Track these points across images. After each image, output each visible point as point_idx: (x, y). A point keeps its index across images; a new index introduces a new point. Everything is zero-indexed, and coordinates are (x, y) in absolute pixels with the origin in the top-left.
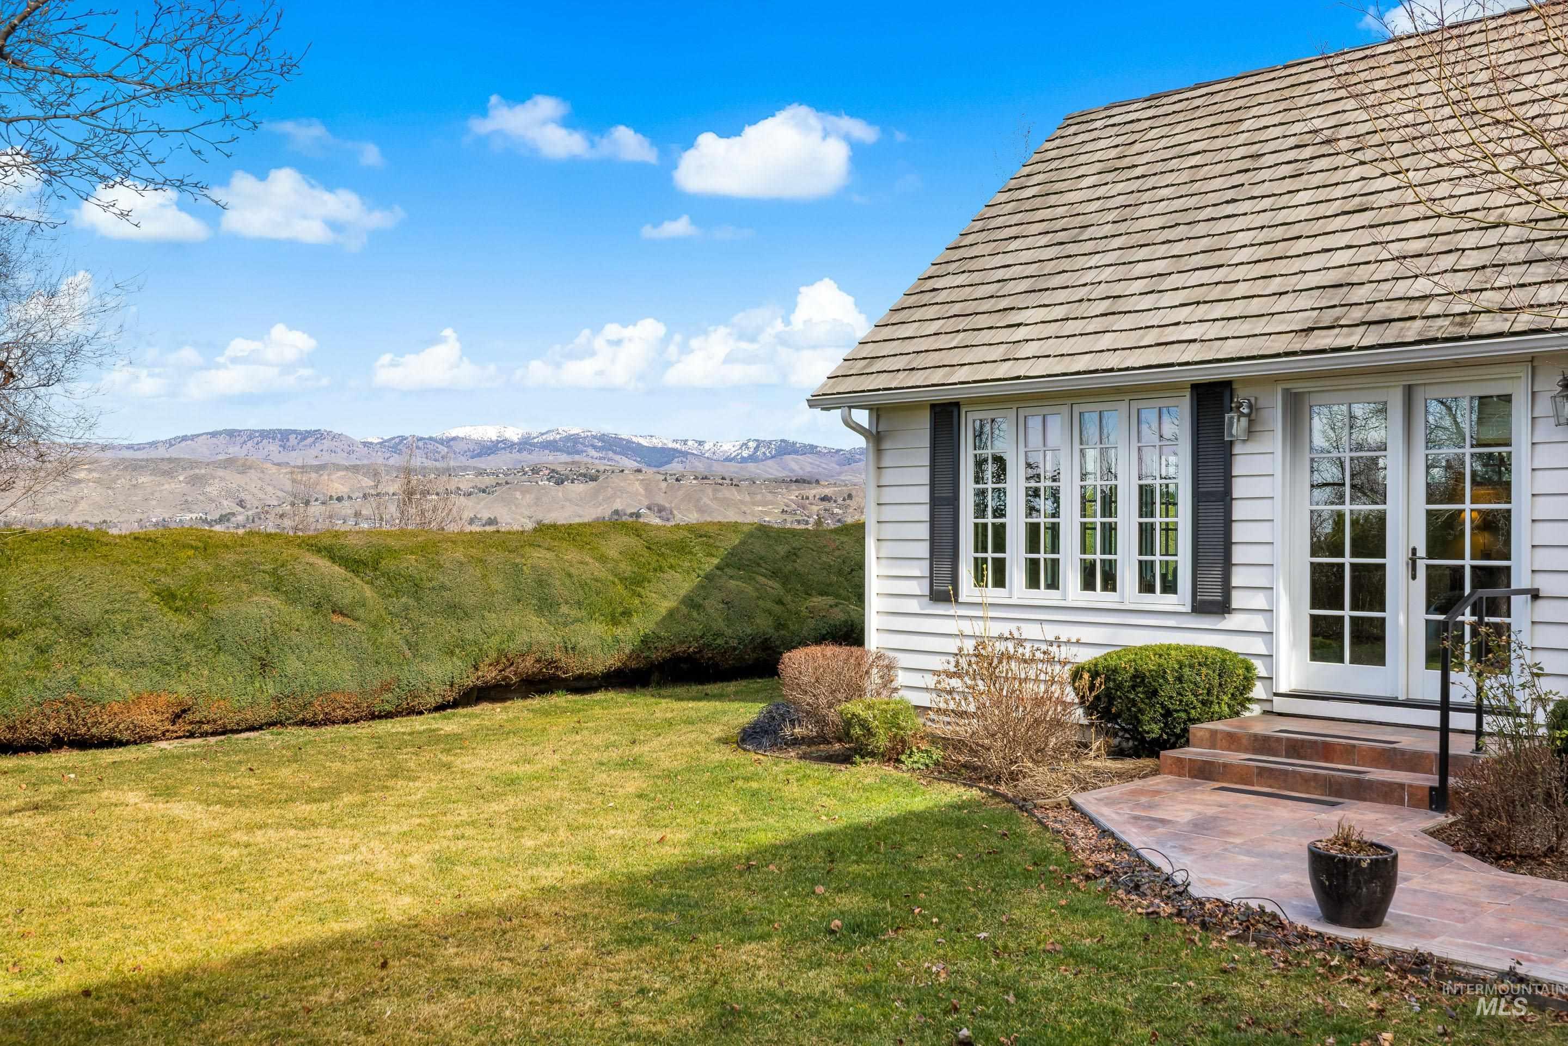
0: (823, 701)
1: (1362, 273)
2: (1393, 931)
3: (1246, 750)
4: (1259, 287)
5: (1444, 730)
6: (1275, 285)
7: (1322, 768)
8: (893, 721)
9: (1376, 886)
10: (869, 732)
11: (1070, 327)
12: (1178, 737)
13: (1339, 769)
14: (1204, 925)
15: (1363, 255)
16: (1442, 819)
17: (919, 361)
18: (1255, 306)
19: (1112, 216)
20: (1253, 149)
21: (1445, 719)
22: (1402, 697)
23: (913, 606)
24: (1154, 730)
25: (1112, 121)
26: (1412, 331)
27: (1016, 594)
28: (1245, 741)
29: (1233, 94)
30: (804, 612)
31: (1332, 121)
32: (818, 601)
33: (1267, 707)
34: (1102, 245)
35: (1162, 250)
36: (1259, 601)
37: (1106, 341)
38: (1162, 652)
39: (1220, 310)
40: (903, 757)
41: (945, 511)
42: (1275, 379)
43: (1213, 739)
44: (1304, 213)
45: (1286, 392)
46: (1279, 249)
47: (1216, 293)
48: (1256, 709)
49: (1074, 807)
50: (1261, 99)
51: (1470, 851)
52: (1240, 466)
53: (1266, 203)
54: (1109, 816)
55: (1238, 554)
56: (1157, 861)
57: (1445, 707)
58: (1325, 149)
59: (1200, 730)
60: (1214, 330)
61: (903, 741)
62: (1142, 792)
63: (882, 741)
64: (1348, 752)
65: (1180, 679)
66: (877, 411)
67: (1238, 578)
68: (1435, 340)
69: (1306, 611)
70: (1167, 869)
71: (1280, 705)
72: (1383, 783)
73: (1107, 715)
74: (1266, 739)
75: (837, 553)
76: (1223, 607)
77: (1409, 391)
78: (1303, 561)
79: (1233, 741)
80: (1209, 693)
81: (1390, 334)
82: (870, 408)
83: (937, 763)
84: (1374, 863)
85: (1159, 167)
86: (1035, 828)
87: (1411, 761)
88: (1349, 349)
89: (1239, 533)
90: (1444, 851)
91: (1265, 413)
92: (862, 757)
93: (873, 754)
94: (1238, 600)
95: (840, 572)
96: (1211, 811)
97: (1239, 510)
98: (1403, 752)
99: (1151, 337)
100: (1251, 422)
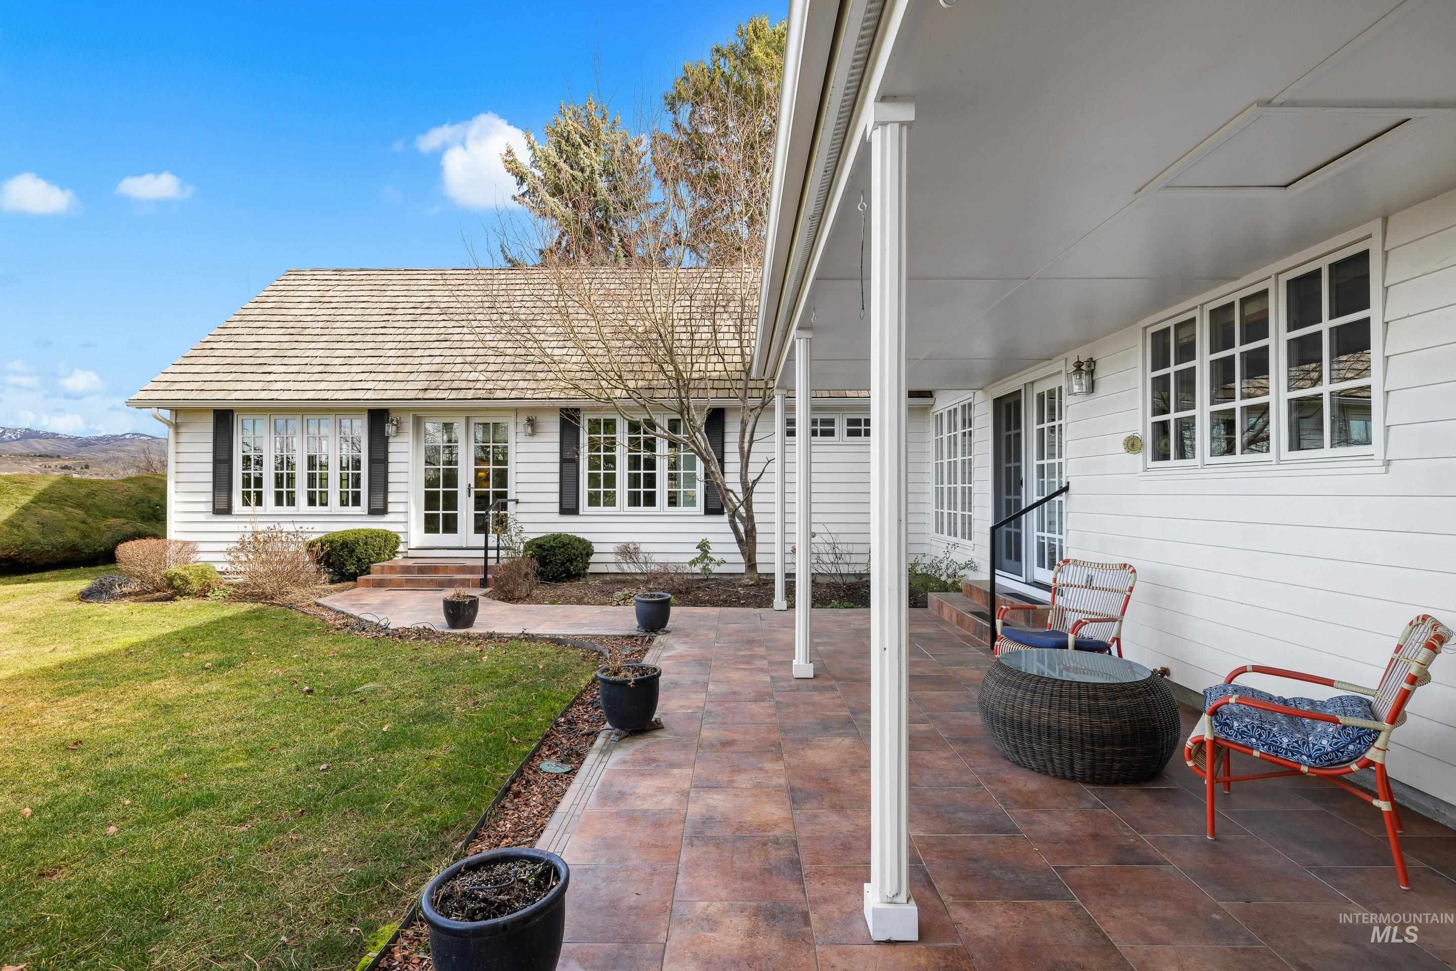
0: (150, 570)
1: (447, 368)
2: (478, 628)
3: (399, 573)
4: (400, 368)
5: (486, 558)
6: (408, 368)
7: (435, 577)
8: (203, 575)
9: (471, 611)
10: (186, 582)
11: (301, 377)
12: (364, 571)
13: (441, 576)
14: (400, 637)
15: (448, 360)
16: (488, 590)
17: (206, 386)
18: (400, 377)
19: (321, 325)
20: (393, 305)
21: (486, 553)
22: (464, 546)
23: (201, 517)
24: (352, 569)
25: (315, 277)
26: (470, 394)
27: (268, 510)
28: (398, 569)
29: (380, 277)
30: (103, 528)
31: (429, 299)
32: (112, 521)
33: (405, 555)
34: (316, 338)
35: (349, 345)
36: (401, 508)
37: (323, 386)
38: (354, 532)
39: (382, 377)
40: (209, 594)
41: (223, 467)
42: (409, 410)
43: (382, 570)
44: (419, 338)
45: (414, 415)
46: (409, 353)
47: (380, 368)
48: (400, 556)
49: (318, 605)
50: (395, 282)
51: (499, 599)
52: (392, 448)
53: (401, 331)
54: (338, 606)
55: (391, 487)
56: (369, 618)
57: (486, 548)
58: (427, 311)
59: (375, 566)
60: (381, 385)
61: (209, 586)
62: (351, 595)
63: (195, 586)
64: (445, 569)
65: (366, 544)
66: (176, 411)
67: (391, 498)
68: (479, 399)
69: (423, 512)
70: (376, 621)
71: (411, 553)
72: (461, 579)
73: (328, 564)
74: (408, 567)
75: (125, 493)
76: (384, 511)
77: (468, 418)
78: (422, 490)
79: (392, 569)
80: (380, 549)
81: (462, 395)
82: (171, 410)
83: (230, 595)
84: (471, 602)
85: (344, 305)
86: (301, 615)
87: (472, 570)
88: (444, 399)
89: (391, 478)
90: (490, 601)
91: (404, 425)
92: (181, 596)
93: (189, 594)
94: (391, 508)
95: (128, 505)
96: (389, 598)
97: (391, 468)
98: (468, 567)
99: (348, 386)
100: (398, 428)
